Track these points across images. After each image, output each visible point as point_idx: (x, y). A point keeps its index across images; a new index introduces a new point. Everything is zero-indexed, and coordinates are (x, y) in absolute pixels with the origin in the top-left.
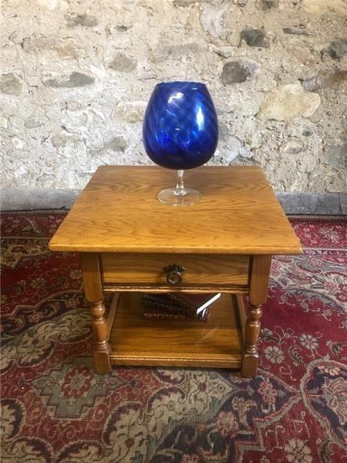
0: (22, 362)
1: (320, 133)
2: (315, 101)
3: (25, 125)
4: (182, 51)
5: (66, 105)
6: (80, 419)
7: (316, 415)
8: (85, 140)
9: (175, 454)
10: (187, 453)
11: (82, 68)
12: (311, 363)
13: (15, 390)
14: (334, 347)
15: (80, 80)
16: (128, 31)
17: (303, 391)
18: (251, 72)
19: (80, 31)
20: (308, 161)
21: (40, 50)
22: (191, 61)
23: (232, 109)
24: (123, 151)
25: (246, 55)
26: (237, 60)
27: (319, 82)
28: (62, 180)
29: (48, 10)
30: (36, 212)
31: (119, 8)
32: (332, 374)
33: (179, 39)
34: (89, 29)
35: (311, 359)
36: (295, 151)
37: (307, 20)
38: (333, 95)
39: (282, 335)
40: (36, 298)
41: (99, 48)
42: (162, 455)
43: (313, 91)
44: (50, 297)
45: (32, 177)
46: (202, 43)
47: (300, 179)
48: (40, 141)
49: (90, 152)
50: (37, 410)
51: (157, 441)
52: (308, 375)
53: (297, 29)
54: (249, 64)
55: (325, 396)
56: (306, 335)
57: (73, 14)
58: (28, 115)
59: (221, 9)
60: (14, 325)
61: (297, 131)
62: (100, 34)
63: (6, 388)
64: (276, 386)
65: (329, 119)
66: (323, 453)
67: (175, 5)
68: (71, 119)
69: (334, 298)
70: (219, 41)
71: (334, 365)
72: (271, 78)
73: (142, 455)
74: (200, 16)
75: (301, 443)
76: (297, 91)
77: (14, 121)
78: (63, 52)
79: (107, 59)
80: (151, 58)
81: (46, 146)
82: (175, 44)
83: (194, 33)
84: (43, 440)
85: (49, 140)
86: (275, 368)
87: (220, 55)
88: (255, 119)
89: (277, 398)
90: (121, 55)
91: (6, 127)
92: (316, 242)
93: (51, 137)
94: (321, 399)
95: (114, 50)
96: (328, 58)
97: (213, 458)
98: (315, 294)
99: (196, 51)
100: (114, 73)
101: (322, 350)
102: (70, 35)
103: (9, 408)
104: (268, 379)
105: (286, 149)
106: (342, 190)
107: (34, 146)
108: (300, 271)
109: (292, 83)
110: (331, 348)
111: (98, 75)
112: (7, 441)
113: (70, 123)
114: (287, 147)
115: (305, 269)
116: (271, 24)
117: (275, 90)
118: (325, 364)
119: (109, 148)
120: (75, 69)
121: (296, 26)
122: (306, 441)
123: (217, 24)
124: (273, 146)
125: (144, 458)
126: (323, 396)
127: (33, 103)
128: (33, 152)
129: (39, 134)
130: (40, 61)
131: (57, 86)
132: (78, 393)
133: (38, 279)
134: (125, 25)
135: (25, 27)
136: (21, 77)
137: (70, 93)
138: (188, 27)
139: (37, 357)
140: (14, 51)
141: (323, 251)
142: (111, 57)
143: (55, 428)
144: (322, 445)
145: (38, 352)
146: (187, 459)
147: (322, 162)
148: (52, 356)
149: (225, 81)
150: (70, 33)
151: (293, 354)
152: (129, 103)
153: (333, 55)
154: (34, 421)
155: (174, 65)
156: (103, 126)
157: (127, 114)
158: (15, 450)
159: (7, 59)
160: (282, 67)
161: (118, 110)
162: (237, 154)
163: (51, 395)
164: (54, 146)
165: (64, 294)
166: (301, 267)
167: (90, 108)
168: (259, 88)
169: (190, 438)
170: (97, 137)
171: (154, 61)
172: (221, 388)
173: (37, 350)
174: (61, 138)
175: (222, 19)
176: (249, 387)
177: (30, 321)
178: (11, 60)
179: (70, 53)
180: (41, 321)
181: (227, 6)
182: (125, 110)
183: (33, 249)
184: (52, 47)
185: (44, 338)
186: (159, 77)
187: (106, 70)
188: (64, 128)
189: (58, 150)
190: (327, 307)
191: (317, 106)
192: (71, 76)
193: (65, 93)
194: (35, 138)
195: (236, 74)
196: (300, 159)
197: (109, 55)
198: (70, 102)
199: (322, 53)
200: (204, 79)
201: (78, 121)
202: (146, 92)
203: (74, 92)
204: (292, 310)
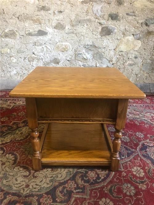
0: (16, 140)
1: (141, 58)
2: (139, 44)
3: (17, 52)
4: (84, 22)
5: (35, 44)
7: (144, 159)
8: (42, 59)
9: (85, 171)
10: (90, 171)
11: (43, 28)
12: (141, 142)
13: (14, 149)
14: (151, 137)
15: (42, 33)
16: (63, 13)
18: (112, 31)
19: (42, 12)
20: (136, 69)
21: (25, 20)
22: (88, 26)
23: (105, 47)
24: (58, 64)
25: (111, 24)
26: (107, 26)
27: (141, 35)
29: (30, 4)
31: (59, 3)
32: (150, 146)
33: (83, 17)
34: (47, 12)
36: (130, 65)
37: (136, 10)
38: (146, 41)
39: (128, 133)
40: (21, 119)
41: (50, 20)
42: (80, 172)
43: (138, 39)
45: (19, 75)
46: (93, 19)
47: (133, 77)
48: (23, 59)
49: (44, 64)
50: (24, 156)
52: (140, 146)
53: (132, 14)
54: (112, 28)
55: (148, 153)
56: (139, 133)
58: (19, 48)
59: (101, 5)
60: (12, 128)
61: (132, 56)
62: (51, 14)
63: (10, 148)
64: (127, 149)
65: (145, 51)
66: (149, 172)
67: (82, 3)
68: (37, 50)
69: (150, 121)
70: (100, 18)
71: (151, 143)
72: (121, 34)
73: (71, 171)
74: (92, 8)
75: (139, 168)
76: (132, 39)
77: (12, 50)
78: (34, 21)
79: (53, 24)
80: (72, 24)
81: (25, 61)
82: (82, 19)
83: (90, 14)
84: (27, 166)
85: (27, 59)
86: (126, 143)
87: (100, 23)
88: (114, 51)
89: (128, 153)
90: (59, 23)
91: (9, 53)
92: (140, 102)
93: (28, 57)
94: (146, 154)
95: (56, 21)
96: (144, 26)
97: (102, 172)
98: (141, 119)
99: (90, 22)
100: (56, 30)
101: (146, 138)
103: (12, 155)
104: (123, 147)
105: (127, 64)
106: (151, 82)
107: (20, 61)
108: (134, 112)
109: (130, 36)
110: (149, 137)
111: (49, 31)
112: (11, 166)
113: (36, 52)
114: (128, 63)
115: (136, 111)
116: (121, 11)
117: (123, 39)
118: (147, 142)
119: (52, 63)
120: (40, 28)
121: (131, 13)
122: (141, 167)
123: (99, 11)
124: (122, 63)
125: (72, 172)
127: (21, 42)
128: (20, 64)
129: (23, 56)
130: (25, 25)
131: (32, 35)
133: (21, 113)
134: (62, 11)
135: (20, 10)
136: (17, 31)
137: (37, 38)
138: (87, 12)
139: (22, 138)
140: (14, 21)
141: (143, 105)
142: (55, 24)
144: (148, 169)
146: (90, 173)
147: (142, 70)
148: (29, 139)
149: (102, 35)
150: (38, 13)
151: (134, 139)
152: (62, 43)
153: (147, 25)
154: (23, 160)
155: (81, 27)
156: (50, 53)
157: (61, 48)
158: (15, 169)
159: (12, 24)
160: (125, 29)
161: (57, 46)
162: (106, 66)
164: (29, 61)
166: (134, 110)
167: (45, 45)
168: (116, 38)
170: (47, 57)
171: (73, 26)
173: (22, 136)
174: (32, 58)
175: (101, 9)
177: (19, 126)
178: (13, 24)
179: (38, 22)
180: (23, 126)
181: (103, 4)
182: (60, 46)
183: (19, 103)
184: (31, 19)
185: (25, 132)
186: (75, 33)
187: (53, 29)
188: (34, 53)
189: (30, 63)
190: (147, 124)
191: (140, 46)
192: (38, 31)
193: (35, 39)
194: (21, 58)
195: (107, 32)
196: (133, 68)
197: (54, 23)
198: (37, 43)
199: (142, 23)
200: (93, 34)
201: (40, 51)
202: (69, 39)
203: (39, 38)
204: (132, 124)
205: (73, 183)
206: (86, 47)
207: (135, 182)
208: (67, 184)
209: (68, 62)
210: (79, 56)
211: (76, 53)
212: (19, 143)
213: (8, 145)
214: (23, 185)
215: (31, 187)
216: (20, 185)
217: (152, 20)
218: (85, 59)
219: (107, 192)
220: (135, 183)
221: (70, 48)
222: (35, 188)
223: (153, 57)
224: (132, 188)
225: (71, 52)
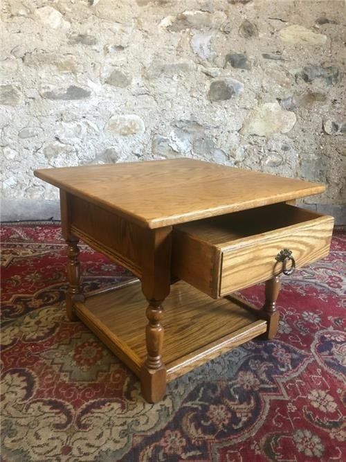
0: (26, 339)
1: (296, 149)
2: (291, 119)
3: (19, 135)
4: (173, 69)
5: (61, 117)
6: (97, 382)
7: (331, 371)
8: (77, 152)
9: (201, 405)
10: (213, 404)
11: (79, 82)
12: (317, 333)
13: (22, 361)
14: (335, 320)
15: (76, 93)
16: (125, 50)
17: (314, 353)
18: (235, 90)
19: (79, 48)
20: (287, 174)
21: (40, 65)
22: (181, 79)
23: (218, 125)
25: (230, 76)
26: (222, 79)
27: (294, 101)
28: (51, 191)
29: (51, 28)
30: (23, 223)
31: (118, 30)
32: (338, 340)
33: (170, 59)
34: (89, 47)
35: (317, 330)
36: (274, 165)
37: (283, 48)
39: (285, 313)
40: (33, 289)
41: (97, 64)
42: (189, 407)
43: (290, 110)
44: (48, 288)
45: (21, 188)
46: (191, 63)
48: (32, 152)
49: (82, 163)
50: (50, 376)
51: (180, 396)
52: (316, 341)
53: (275, 55)
54: (234, 84)
55: (336, 357)
56: (308, 312)
57: (74, 33)
58: (23, 126)
59: (208, 35)
60: (13, 310)
61: (277, 145)
62: (98, 52)
63: (12, 360)
64: (288, 350)
65: (304, 136)
67: (168, 30)
68: (65, 131)
69: (327, 286)
70: (206, 62)
71: (339, 334)
72: (253, 97)
73: (168, 408)
74: (190, 40)
75: (323, 393)
76: (276, 109)
77: (8, 131)
78: (61, 67)
79: (103, 75)
80: (145, 75)
81: (38, 157)
82: (167, 63)
83: (185, 54)
84: (59, 400)
85: (41, 151)
86: (284, 337)
87: (207, 74)
88: (238, 134)
89: (292, 359)
90: (117, 72)
93: (44, 147)
94: (333, 359)
95: (110, 67)
96: (301, 81)
97: (240, 406)
98: (308, 283)
99: (187, 71)
100: (109, 88)
101: (325, 323)
102: (70, 52)
104: (279, 346)
105: (267, 162)
106: (319, 202)
107: (26, 156)
109: (271, 102)
110: (333, 322)
111: (95, 90)
112: (20, 403)
113: (64, 134)
114: (268, 161)
116: (252, 49)
117: (256, 108)
118: (330, 333)
119: (100, 160)
120: (73, 83)
121: (273, 53)
122: (327, 391)
123: (205, 47)
125: (171, 410)
126: (334, 357)
127: (29, 114)
128: (25, 162)
129: (32, 145)
130: (39, 74)
131: (54, 98)
132: (91, 361)
133: (33, 275)
134: (122, 45)
135: (28, 42)
136: (19, 89)
137: (66, 105)
138: (180, 49)
139: (41, 334)
140: (14, 65)
142: (107, 74)
143: (72, 390)
144: (343, 394)
145: (42, 330)
146: (214, 409)
147: (299, 174)
148: (58, 334)
149: (212, 98)
150: (71, 50)
151: (299, 326)
152: (123, 116)
153: (306, 79)
154: (48, 386)
155: (166, 82)
156: (96, 137)
157: (120, 127)
158: (30, 411)
159: (7, 72)
160: (262, 87)
161: (111, 123)
163: (63, 364)
164: (46, 156)
165: (63, 285)
167: (85, 120)
168: (242, 105)
169: (214, 392)
170: (89, 148)
171: (147, 78)
172: (236, 353)
173: (40, 329)
174: (53, 149)
175: (209, 44)
176: (263, 352)
177: (30, 306)
178: (11, 72)
179: (69, 69)
180: (41, 306)
181: (214, 32)
182: (118, 123)
183: (24, 252)
184: (52, 62)
185: (47, 319)
186: (151, 94)
187: (102, 85)
188: (57, 139)
189: (49, 160)
190: (322, 292)
191: (294, 123)
192: (68, 89)
193: (61, 106)
194: (27, 149)
195: (222, 92)
196: (280, 172)
197: (106, 71)
198: (65, 114)
199: (296, 76)
200: (192, 97)
201: (72, 132)
202: (139, 106)
203: (70, 104)
204: (289, 295)
205: (176, 435)
206: (176, 126)
207: (319, 425)
208: (163, 440)
209: (136, 157)
210: (161, 144)
211: (155, 138)
212: (35, 345)
213: (7, 351)
214: (56, 447)
215: (75, 452)
216: (49, 449)
217: (317, 69)
218: (175, 151)
219: (259, 452)
220: (321, 428)
221: (140, 126)
222: (86, 454)
223: (322, 147)
224: (316, 439)
225: (142, 137)
